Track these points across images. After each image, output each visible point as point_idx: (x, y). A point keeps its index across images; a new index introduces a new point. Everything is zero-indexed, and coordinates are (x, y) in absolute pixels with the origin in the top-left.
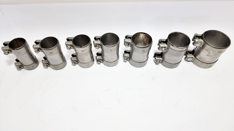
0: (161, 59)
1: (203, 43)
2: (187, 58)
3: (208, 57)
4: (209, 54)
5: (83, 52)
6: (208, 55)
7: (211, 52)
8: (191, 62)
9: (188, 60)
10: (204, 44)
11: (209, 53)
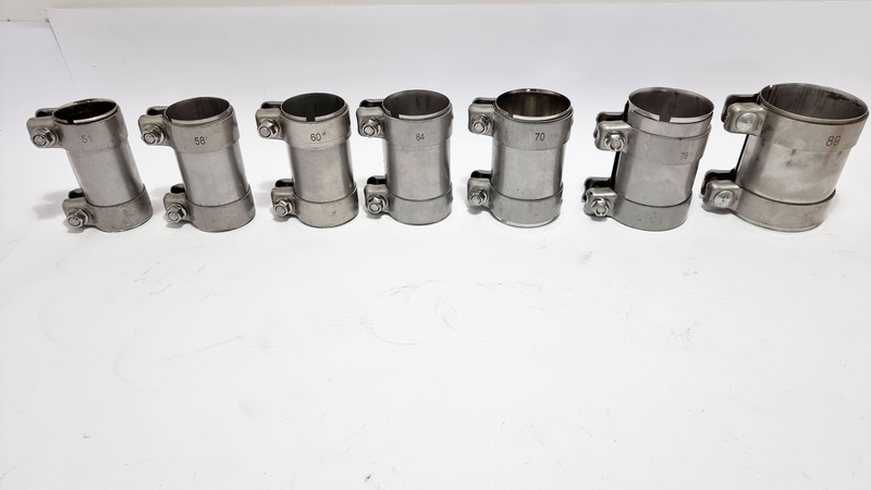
0: (613, 194)
1: (763, 117)
2: (713, 193)
3: (791, 172)
4: (795, 158)
5: (316, 145)
6: (789, 163)
7: (799, 144)
8: (731, 216)
9: (719, 202)
10: (767, 117)
11: (794, 152)
